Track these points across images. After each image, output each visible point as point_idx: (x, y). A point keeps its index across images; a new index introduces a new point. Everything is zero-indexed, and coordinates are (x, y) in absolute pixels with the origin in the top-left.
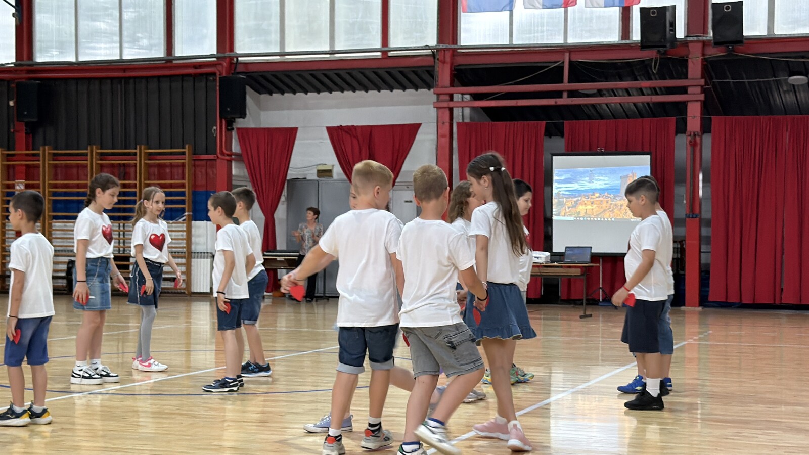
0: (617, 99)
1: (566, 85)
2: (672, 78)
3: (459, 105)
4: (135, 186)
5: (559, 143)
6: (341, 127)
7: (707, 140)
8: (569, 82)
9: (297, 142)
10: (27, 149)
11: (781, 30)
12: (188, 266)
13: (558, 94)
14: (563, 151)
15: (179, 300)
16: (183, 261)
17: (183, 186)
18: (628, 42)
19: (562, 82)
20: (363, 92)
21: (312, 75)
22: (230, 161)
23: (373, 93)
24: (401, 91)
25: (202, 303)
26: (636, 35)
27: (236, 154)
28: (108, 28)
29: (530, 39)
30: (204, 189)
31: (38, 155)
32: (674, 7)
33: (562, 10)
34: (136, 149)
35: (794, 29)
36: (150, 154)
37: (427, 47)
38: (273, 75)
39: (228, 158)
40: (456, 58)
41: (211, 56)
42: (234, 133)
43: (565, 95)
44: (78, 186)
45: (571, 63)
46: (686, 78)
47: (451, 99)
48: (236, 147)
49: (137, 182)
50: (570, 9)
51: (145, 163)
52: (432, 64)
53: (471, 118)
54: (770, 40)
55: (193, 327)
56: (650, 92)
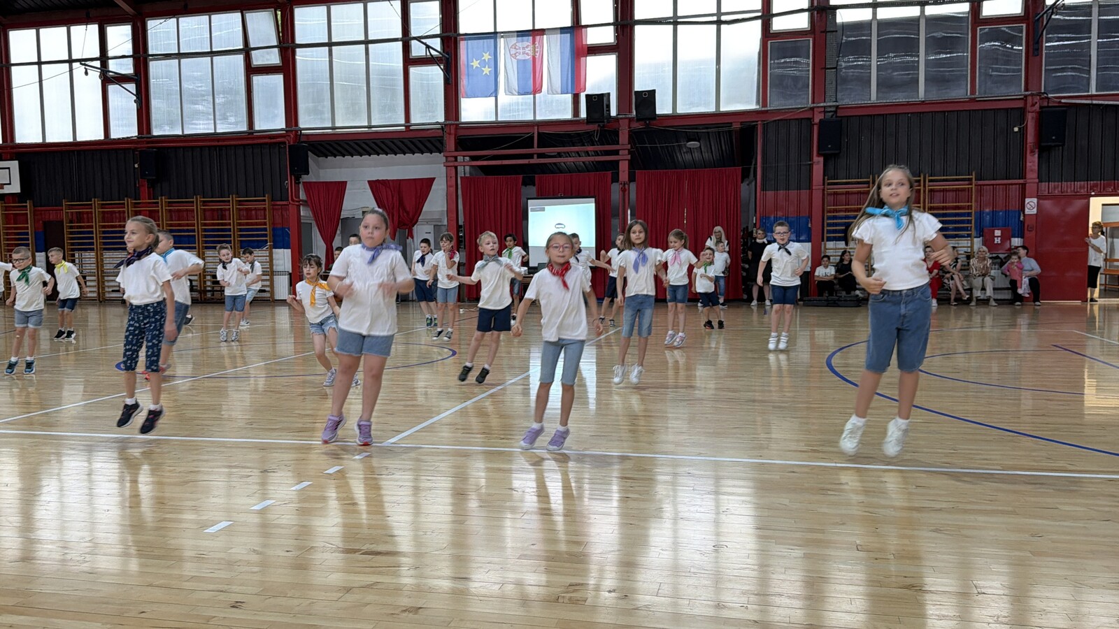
0: (570, 159)
1: (536, 150)
2: (609, 144)
3: (461, 164)
4: (230, 224)
5: (532, 190)
6: (378, 181)
7: (633, 186)
8: (538, 147)
9: (347, 191)
10: (149, 199)
11: (682, 109)
12: (272, 281)
13: (530, 156)
14: (535, 196)
15: (266, 306)
16: (268, 277)
17: (265, 224)
18: (578, 119)
19: (533, 147)
20: (393, 155)
21: (356, 143)
22: (299, 206)
23: (400, 156)
24: (420, 154)
25: (283, 307)
26: (583, 114)
27: (302, 201)
28: (205, 109)
29: (510, 116)
30: (279, 226)
31: (158, 203)
32: (609, 94)
33: (532, 96)
34: (229, 197)
35: (690, 108)
36: (240, 201)
37: (437, 123)
38: (327, 144)
39: (297, 203)
40: (458, 130)
41: (282, 130)
42: (301, 186)
43: (535, 156)
44: (188, 225)
45: (539, 133)
46: (618, 144)
47: (456, 160)
48: (302, 196)
49: (231, 221)
50: (537, 95)
51: (237, 208)
52: (441, 135)
53: (470, 173)
54: (675, 117)
55: (277, 326)
56: (593, 153)
